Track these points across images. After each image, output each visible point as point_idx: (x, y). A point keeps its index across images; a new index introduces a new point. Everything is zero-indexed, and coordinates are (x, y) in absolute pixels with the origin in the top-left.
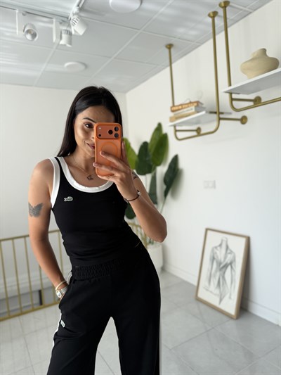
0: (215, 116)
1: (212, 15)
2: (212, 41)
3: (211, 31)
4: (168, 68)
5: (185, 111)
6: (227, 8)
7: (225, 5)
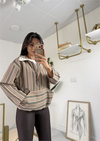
1: (76, 10)
5: (65, 46)
6: (83, 7)
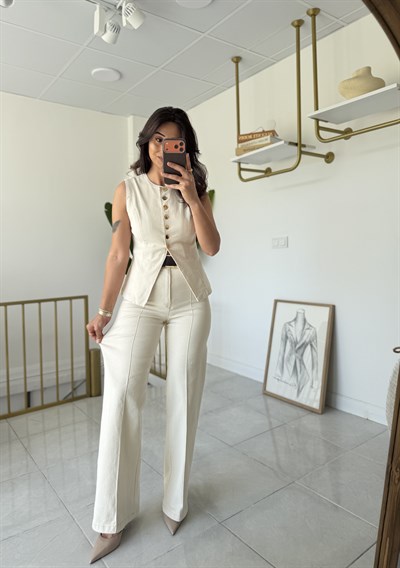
0: (295, 149)
1: (296, 23)
2: (295, 55)
3: (295, 44)
4: (235, 87)
5: (256, 142)
7: (314, 13)
